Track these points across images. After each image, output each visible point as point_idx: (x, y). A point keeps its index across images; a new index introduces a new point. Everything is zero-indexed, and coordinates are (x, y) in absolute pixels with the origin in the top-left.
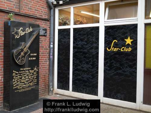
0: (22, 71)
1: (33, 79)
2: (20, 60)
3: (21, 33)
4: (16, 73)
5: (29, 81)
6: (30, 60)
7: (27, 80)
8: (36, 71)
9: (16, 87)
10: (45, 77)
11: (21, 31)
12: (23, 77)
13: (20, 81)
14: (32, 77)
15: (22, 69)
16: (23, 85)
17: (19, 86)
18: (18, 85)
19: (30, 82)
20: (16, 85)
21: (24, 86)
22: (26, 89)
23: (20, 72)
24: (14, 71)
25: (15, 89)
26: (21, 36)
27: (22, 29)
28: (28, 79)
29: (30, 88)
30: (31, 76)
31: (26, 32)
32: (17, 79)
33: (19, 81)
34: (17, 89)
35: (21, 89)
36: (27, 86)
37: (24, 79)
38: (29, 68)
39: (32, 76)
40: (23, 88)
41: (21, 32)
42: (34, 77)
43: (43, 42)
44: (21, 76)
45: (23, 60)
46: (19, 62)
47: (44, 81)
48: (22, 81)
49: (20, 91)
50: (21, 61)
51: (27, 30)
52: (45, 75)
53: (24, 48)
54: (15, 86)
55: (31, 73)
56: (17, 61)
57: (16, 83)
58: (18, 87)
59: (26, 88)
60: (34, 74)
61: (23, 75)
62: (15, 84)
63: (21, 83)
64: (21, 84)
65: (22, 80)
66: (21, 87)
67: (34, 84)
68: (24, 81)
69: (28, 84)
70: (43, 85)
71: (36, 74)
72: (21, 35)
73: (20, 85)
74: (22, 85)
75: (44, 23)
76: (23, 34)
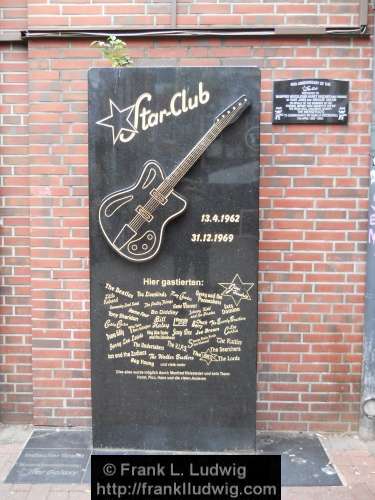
0: (153, 289)
1: (220, 334)
2: (129, 241)
3: (140, 119)
4: (117, 295)
5: (192, 343)
6: (197, 243)
7: (180, 333)
8: (237, 298)
9: (120, 355)
10: (338, 338)
11: (140, 111)
12: (157, 319)
13: (144, 332)
14: (209, 326)
15: (154, 282)
16: (156, 352)
17: (138, 353)
18: (130, 348)
19: (201, 349)
20: (119, 345)
21: (161, 356)
22: (175, 376)
23: (140, 294)
24: (109, 286)
25: (115, 360)
26: (142, 134)
27: (149, 98)
28: (188, 332)
29: (198, 376)
30: (203, 319)
31: (168, 110)
32: (124, 321)
33: (136, 334)
34: (124, 363)
35: (148, 368)
36: (180, 361)
37: (164, 329)
38: (193, 283)
39: (212, 322)
40: (157, 367)
41: (143, 115)
42: (222, 327)
43: (327, 155)
44: (147, 311)
45: (144, 240)
46: (124, 250)
47: (335, 359)
48: (153, 335)
49: (140, 375)
50: (140, 244)
51: (179, 100)
52: (335, 329)
53: (150, 188)
54: (117, 351)
55: (207, 305)
56: (113, 245)
57: (119, 339)
58: (129, 359)
59: (175, 369)
60: (224, 312)
61: (157, 308)
62: (114, 341)
63: (146, 340)
64: (144, 346)
65: (151, 329)
66: (146, 358)
67: (223, 359)
68: (164, 336)
69: (190, 352)
70: (325, 378)
71: (236, 315)
72: (145, 128)
73: (141, 349)
74: (150, 351)
75: (329, 53)
76: (156, 123)
